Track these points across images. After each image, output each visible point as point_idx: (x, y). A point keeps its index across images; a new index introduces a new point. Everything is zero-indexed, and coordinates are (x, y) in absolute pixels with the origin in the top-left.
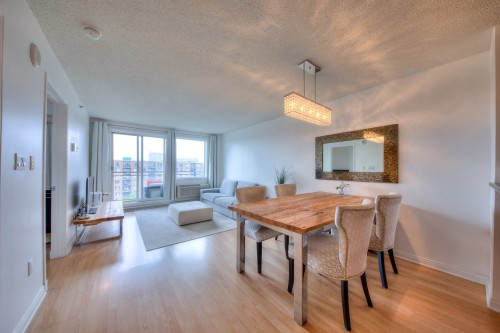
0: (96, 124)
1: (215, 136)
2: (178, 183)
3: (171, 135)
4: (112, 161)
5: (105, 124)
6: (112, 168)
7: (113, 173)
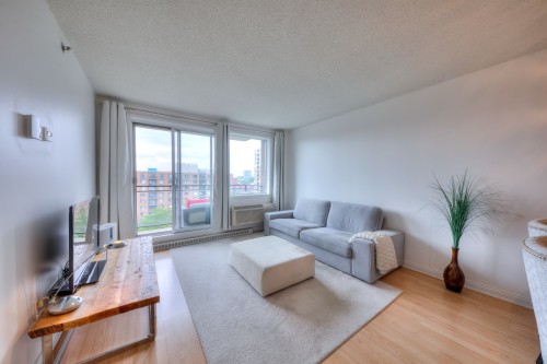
0: (107, 104)
1: (281, 131)
2: (233, 203)
3: (222, 129)
4: (135, 172)
5: (121, 106)
6: (135, 181)
7: (135, 187)
